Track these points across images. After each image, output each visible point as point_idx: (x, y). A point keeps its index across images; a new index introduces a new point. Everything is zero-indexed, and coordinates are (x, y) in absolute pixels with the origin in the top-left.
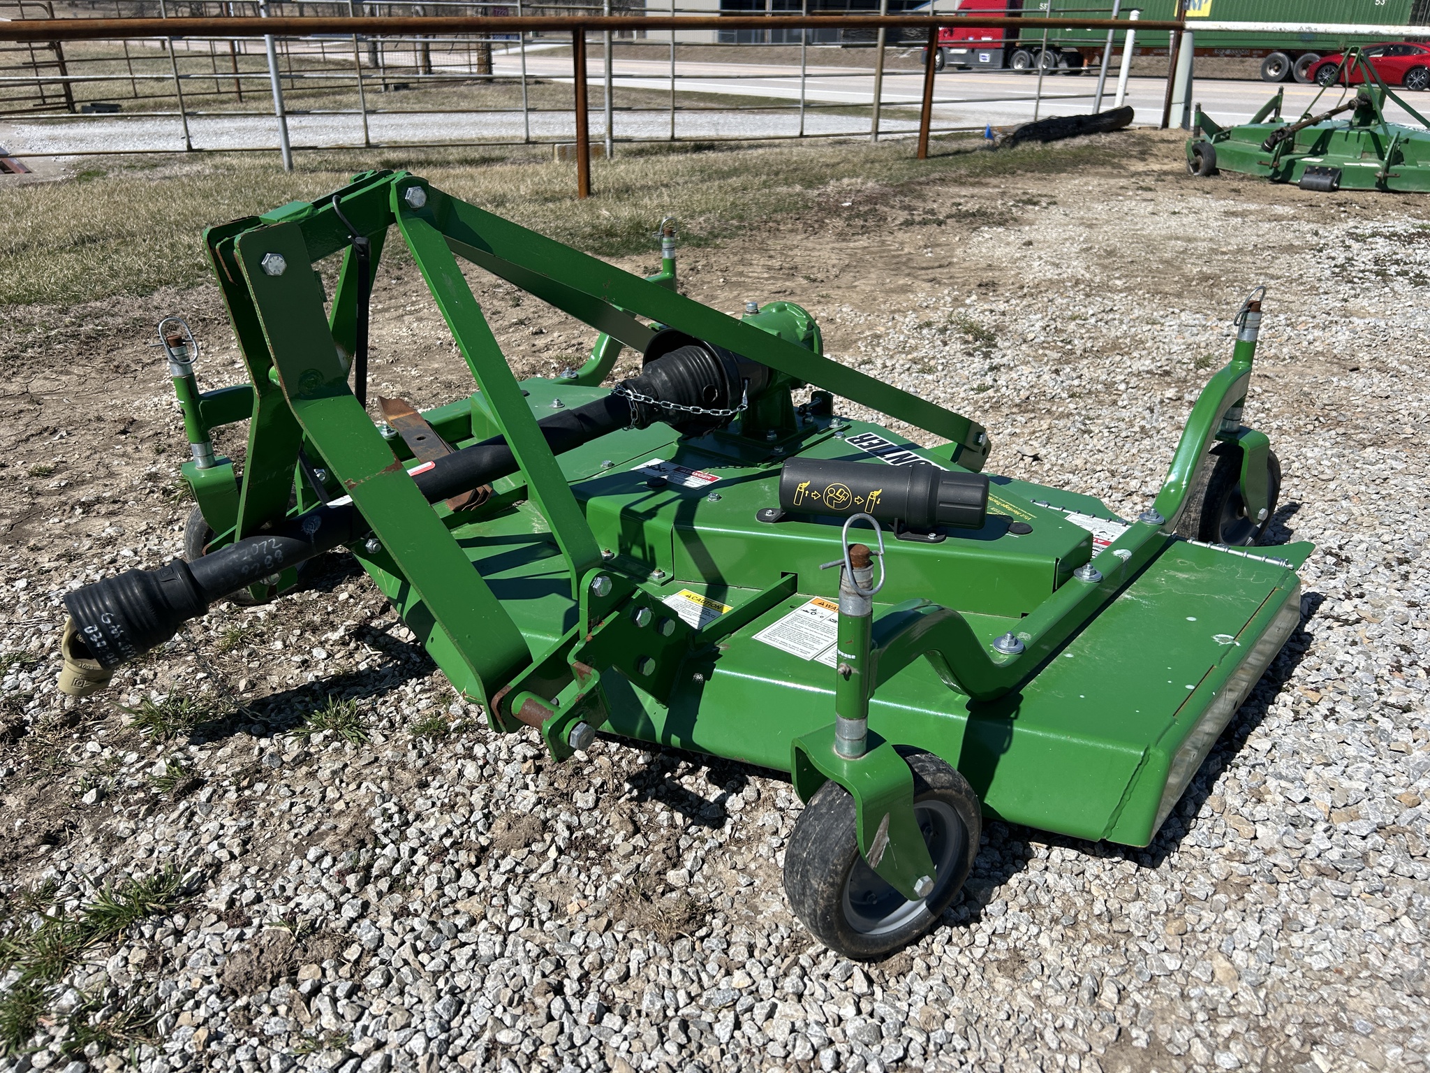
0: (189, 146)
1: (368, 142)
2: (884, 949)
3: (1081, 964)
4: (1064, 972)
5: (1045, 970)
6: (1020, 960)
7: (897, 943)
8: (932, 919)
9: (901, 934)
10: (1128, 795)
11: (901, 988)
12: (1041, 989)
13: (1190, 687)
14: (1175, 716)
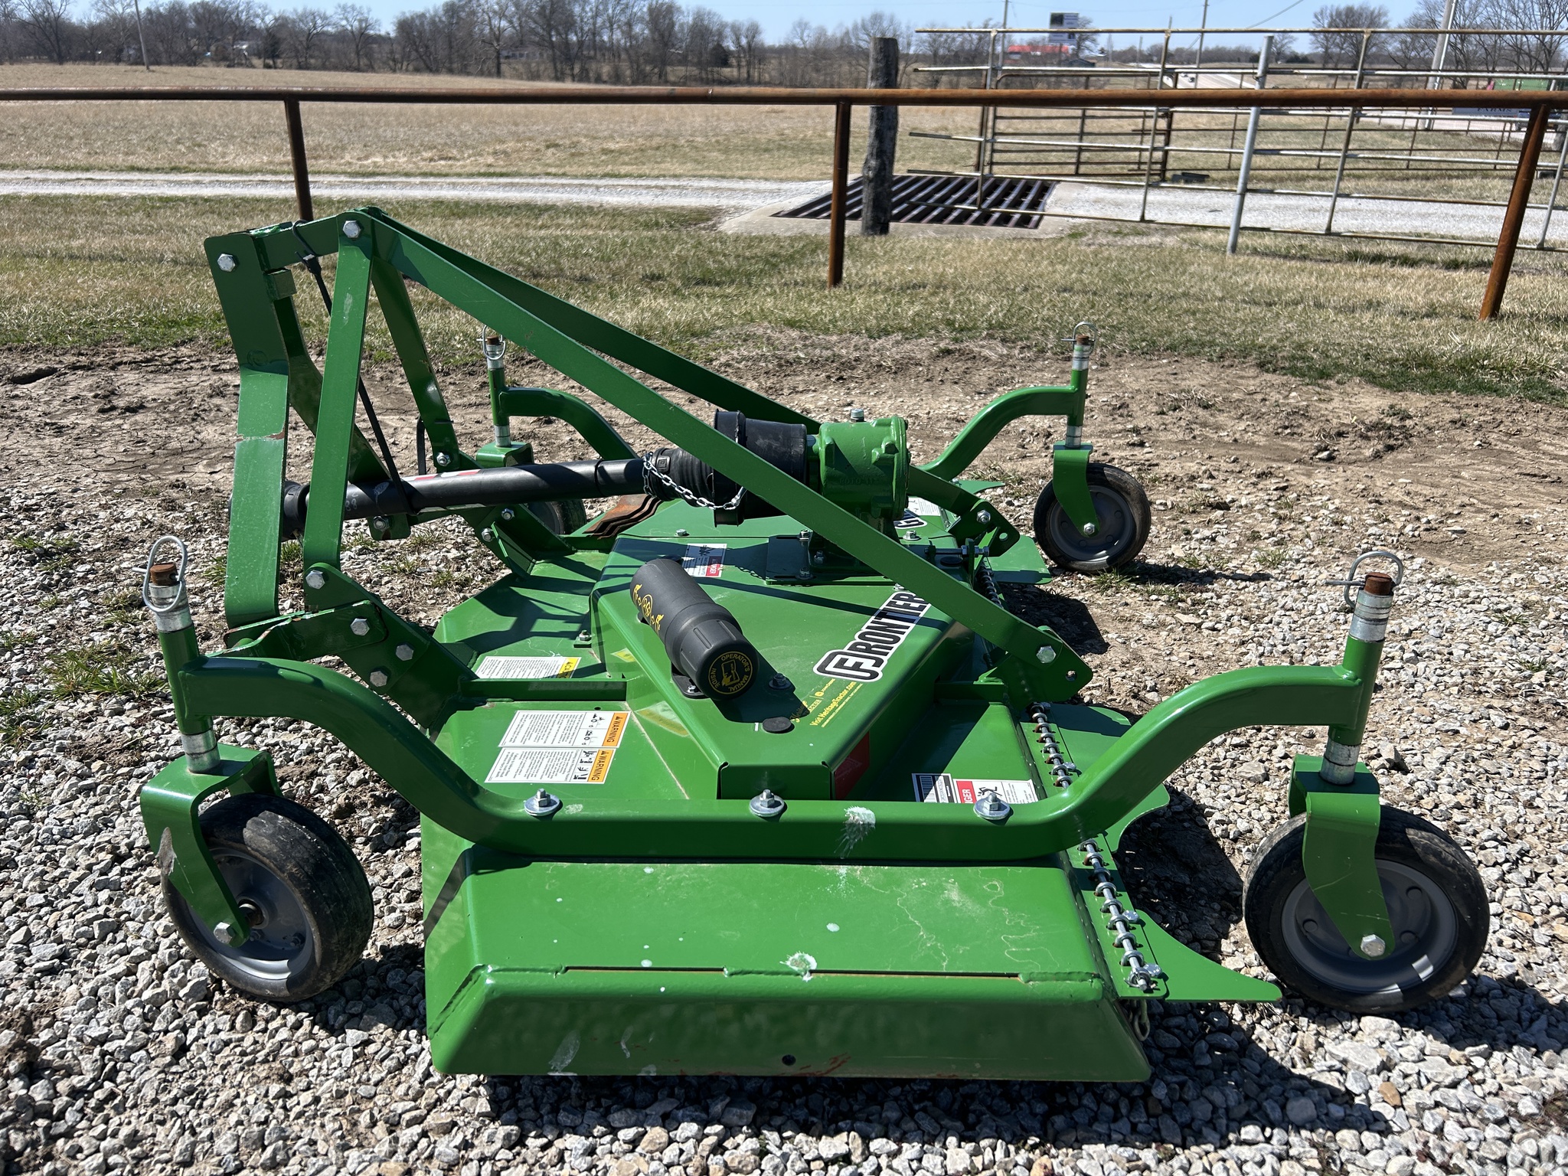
0: (1143, 216)
1: (1329, 228)
2: (235, 983)
3: (301, 1121)
4: (279, 1112)
5: (275, 1098)
6: (287, 1079)
7: (249, 989)
8: (286, 993)
9: (256, 984)
10: (452, 1006)
11: (207, 1018)
12: (244, 1103)
13: (646, 964)
14: (567, 969)
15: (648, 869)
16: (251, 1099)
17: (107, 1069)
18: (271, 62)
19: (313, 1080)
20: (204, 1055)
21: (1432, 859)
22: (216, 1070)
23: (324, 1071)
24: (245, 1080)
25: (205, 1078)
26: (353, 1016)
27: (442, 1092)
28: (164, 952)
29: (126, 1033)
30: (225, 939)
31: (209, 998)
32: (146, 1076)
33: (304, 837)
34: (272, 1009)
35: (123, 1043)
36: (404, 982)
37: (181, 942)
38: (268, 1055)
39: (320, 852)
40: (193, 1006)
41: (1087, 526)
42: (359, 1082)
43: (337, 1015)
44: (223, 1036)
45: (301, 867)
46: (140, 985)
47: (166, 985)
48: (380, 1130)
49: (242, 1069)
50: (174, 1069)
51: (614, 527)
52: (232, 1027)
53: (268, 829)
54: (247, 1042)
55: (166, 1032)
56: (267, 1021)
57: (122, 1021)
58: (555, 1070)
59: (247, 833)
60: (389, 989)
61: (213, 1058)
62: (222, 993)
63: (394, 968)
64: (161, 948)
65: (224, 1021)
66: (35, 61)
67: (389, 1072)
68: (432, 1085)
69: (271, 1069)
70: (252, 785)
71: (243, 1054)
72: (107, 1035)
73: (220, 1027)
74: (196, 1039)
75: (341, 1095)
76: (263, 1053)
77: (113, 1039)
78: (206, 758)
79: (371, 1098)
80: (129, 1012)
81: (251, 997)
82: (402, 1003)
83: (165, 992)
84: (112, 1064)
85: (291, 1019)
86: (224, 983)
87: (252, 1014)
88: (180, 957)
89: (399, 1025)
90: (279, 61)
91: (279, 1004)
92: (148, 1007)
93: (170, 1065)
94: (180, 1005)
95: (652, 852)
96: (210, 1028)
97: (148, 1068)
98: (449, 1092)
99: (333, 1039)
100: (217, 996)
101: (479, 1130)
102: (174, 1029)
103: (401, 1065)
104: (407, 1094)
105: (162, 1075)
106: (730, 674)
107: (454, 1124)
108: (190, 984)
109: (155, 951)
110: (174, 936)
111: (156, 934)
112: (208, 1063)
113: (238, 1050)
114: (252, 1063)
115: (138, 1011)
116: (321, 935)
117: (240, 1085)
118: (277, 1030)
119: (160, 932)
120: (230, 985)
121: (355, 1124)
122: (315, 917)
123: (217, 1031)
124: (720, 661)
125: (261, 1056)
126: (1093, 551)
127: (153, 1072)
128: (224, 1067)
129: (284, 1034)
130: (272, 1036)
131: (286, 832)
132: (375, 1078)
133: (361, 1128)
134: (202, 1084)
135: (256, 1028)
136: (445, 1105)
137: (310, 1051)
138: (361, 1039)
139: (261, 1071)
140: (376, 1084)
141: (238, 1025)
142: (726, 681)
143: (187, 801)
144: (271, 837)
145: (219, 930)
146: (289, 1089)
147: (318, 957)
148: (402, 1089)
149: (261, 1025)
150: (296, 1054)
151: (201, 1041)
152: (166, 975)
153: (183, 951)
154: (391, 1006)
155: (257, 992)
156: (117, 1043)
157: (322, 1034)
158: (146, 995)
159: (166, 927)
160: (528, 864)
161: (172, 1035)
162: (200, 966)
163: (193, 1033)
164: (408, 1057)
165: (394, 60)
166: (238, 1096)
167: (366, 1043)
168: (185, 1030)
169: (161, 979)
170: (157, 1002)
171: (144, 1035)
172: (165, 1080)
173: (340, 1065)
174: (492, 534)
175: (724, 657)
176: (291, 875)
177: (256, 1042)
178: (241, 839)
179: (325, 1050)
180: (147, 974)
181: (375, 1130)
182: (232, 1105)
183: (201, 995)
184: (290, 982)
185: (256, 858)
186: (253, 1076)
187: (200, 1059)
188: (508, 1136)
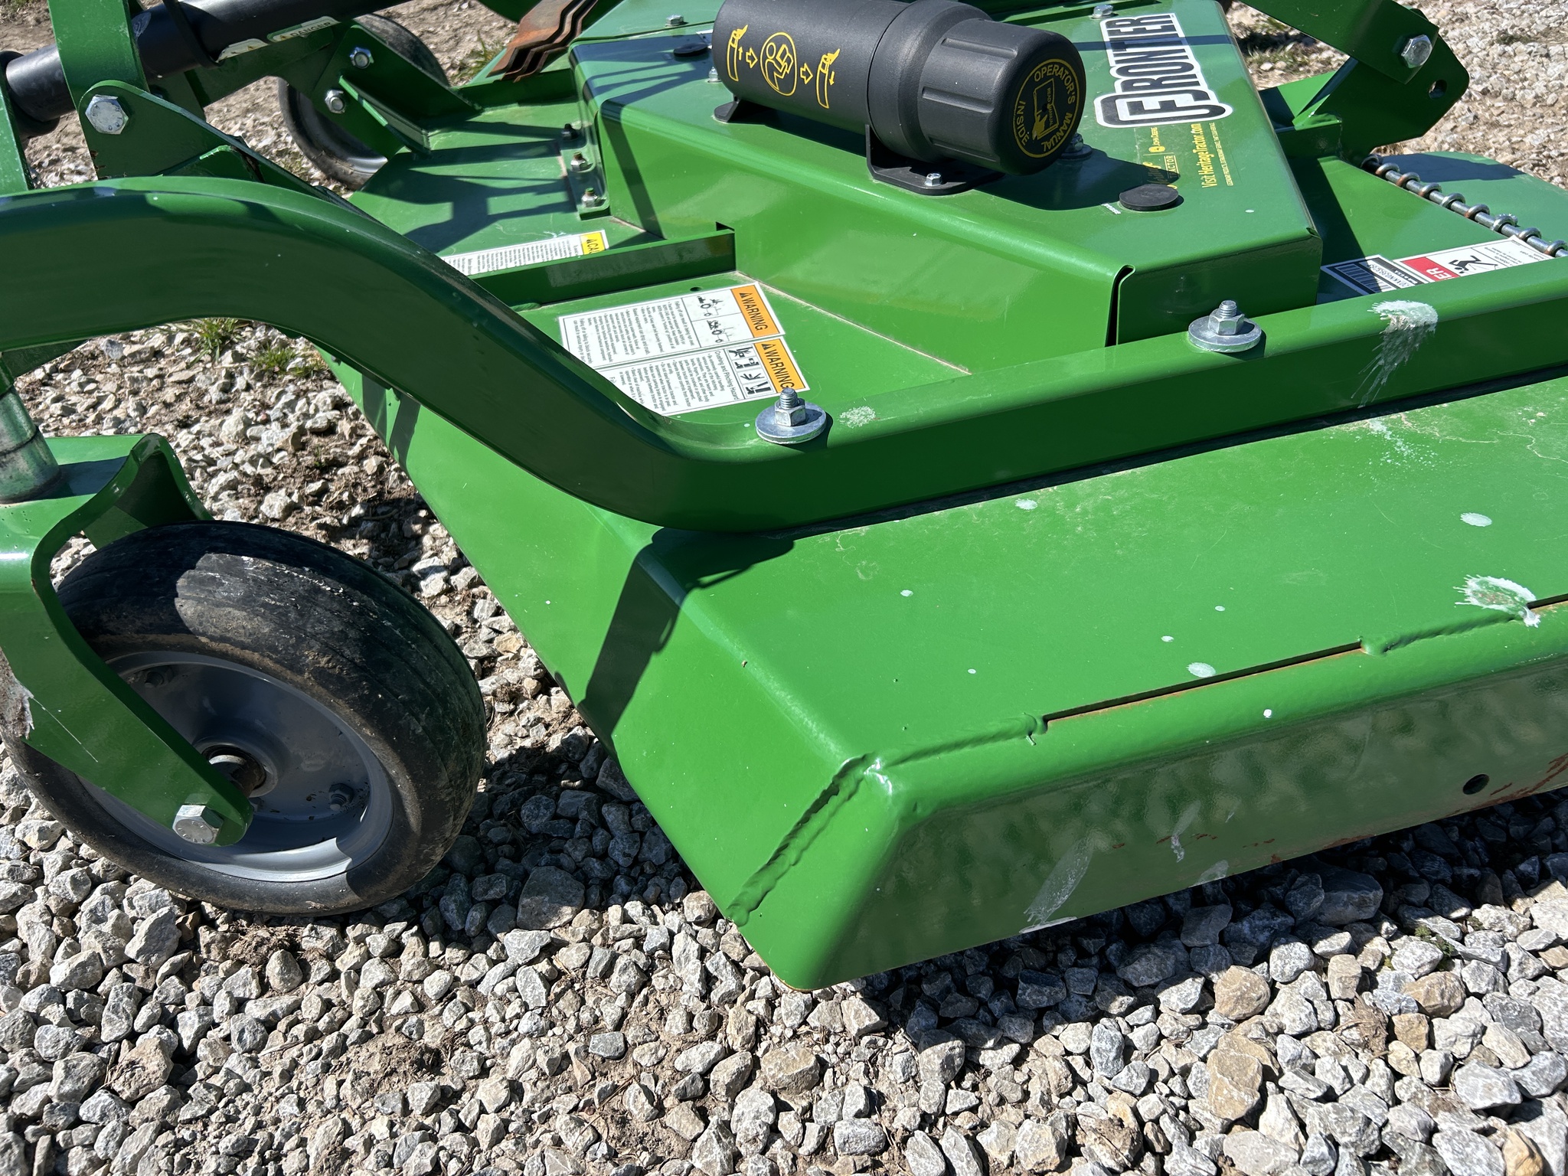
2: (235, 904)
3: (507, 1144)
4: (452, 1140)
5: (427, 1113)
6: (431, 1063)
7: (269, 907)
8: (352, 898)
9: (280, 895)
10: (791, 855)
11: (203, 984)
12: (369, 1143)
13: (1202, 671)
14: (1046, 719)
15: (1025, 502)
16: (379, 1128)
17: (39, 1158)
19: (482, 1048)
20: (233, 1062)
22: (272, 1085)
23: (497, 1028)
24: (346, 1090)
25: (258, 1110)
26: (493, 905)
27: (759, 1006)
28: (58, 883)
29: (47, 1064)
30: (206, 836)
31: (188, 942)
32: (132, 1146)
33: (318, 590)
34: (328, 932)
35: (51, 1089)
36: (556, 817)
37: (85, 850)
38: (364, 1023)
39: (362, 611)
40: (164, 969)
42: (579, 1029)
43: (464, 913)
44: (256, 1010)
45: (337, 652)
46: (36, 957)
47: (90, 943)
48: (680, 1118)
49: (327, 1068)
50: (185, 1113)
51: (538, 55)
52: (264, 987)
53: (231, 588)
54: (310, 1009)
55: (132, 1036)
56: (330, 957)
57: (29, 1043)
58: (1035, 922)
59: (187, 607)
60: (533, 837)
61: (255, 1063)
62: (212, 925)
63: (526, 796)
64: (49, 871)
65: (244, 981)
67: (631, 996)
68: (730, 999)
69: (386, 1050)
70: (137, 514)
71: (313, 1035)
72: (10, 1082)
73: (239, 993)
74: (201, 1034)
75: (560, 1065)
76: (353, 1023)
77: (24, 1088)
78: (22, 463)
79: (622, 1056)
80: (36, 1020)
81: (273, 920)
82: (578, 855)
83: (95, 956)
84: (43, 1142)
85: (378, 941)
86: (208, 908)
87: (292, 949)
88: (96, 882)
89: (594, 897)
91: (341, 920)
92: (71, 997)
93: (173, 1107)
94: (137, 971)
95: (1002, 475)
96: (221, 1005)
97: (128, 1130)
98: (771, 1005)
99: (480, 959)
100: (205, 935)
101: (873, 1061)
102: (148, 1027)
103: (646, 975)
104: (690, 1028)
105: (166, 1137)
106: (1045, 110)
107: (822, 1064)
108: (142, 929)
109: (39, 878)
110: (65, 844)
111: (26, 848)
112: (250, 1076)
113: (299, 1030)
114: (341, 1048)
115: (55, 1012)
116: (414, 778)
117: (339, 1104)
118: (357, 969)
119: (33, 841)
120: (221, 909)
121: (623, 1121)
122: (394, 747)
123: (239, 1006)
124: (1032, 84)
125: (351, 1027)
127: (143, 1134)
128: (287, 1075)
129: (374, 973)
130: (352, 985)
131: (272, 585)
132: (610, 1013)
133: (639, 1123)
134: (259, 1126)
135: (315, 977)
136: (776, 1030)
137: (447, 995)
138: (539, 944)
139: (369, 1059)
140: (618, 1026)
141: (275, 981)
142: (1039, 130)
143: (18, 567)
144: (245, 602)
145: (186, 822)
146: (445, 1081)
147: (414, 819)
148: (676, 1022)
149: (319, 969)
150: (420, 1006)
151: (214, 1034)
152: (81, 920)
153: (97, 868)
154: (560, 867)
155: (289, 909)
156: (37, 1093)
157: (454, 954)
158: (59, 973)
159: (42, 831)
160: (789, 547)
161: (150, 1040)
162: (143, 890)
163: (188, 1025)
164: (650, 955)
166: (347, 1131)
167: (550, 950)
168: (168, 1021)
169: (73, 931)
170: (87, 981)
171: (88, 1058)
172: (179, 1144)
173: (525, 1006)
174: (345, 97)
175: (1039, 71)
176: (320, 675)
177: (328, 1005)
178: (177, 624)
179: (474, 985)
180: (41, 930)
181: (668, 1119)
182: (347, 1154)
183: (172, 943)
184: (354, 877)
185: (224, 655)
186: (358, 1077)
187: (230, 1073)
188: (948, 1061)
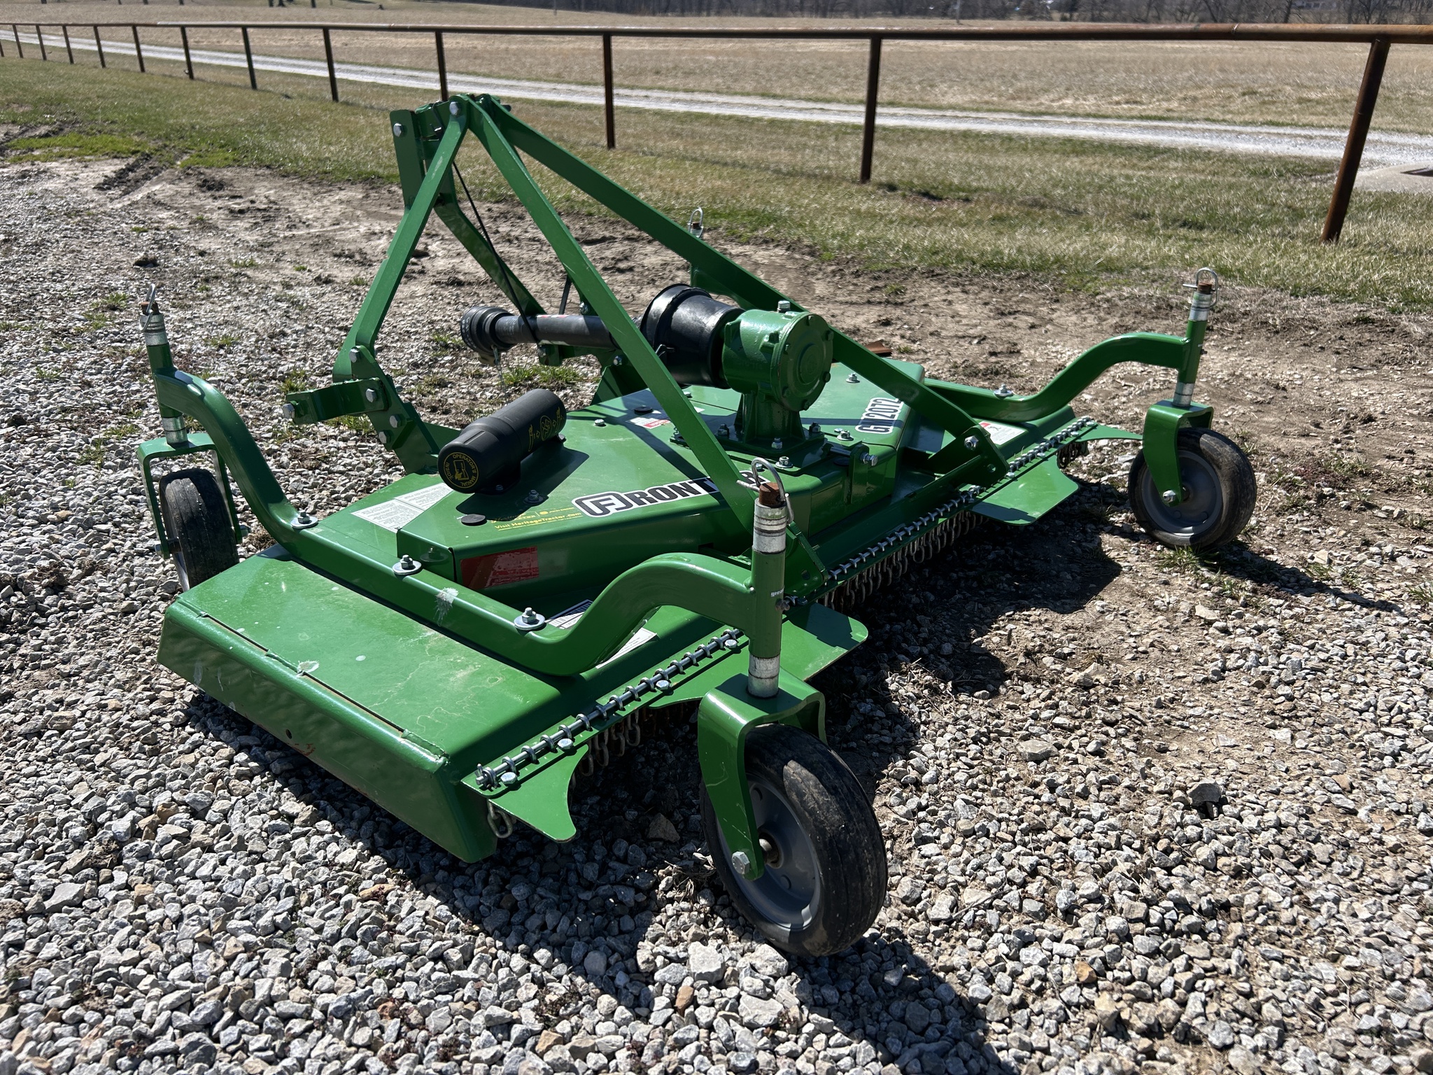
13: (240, 630)
15: (336, 588)
18: (1068, 15)
21: (794, 797)
41: (1167, 493)
66: (882, 16)
90: (1076, 14)
106: (460, 471)
126: (1180, 524)
142: (458, 476)
165: (1182, 12)
175: (455, 455)
